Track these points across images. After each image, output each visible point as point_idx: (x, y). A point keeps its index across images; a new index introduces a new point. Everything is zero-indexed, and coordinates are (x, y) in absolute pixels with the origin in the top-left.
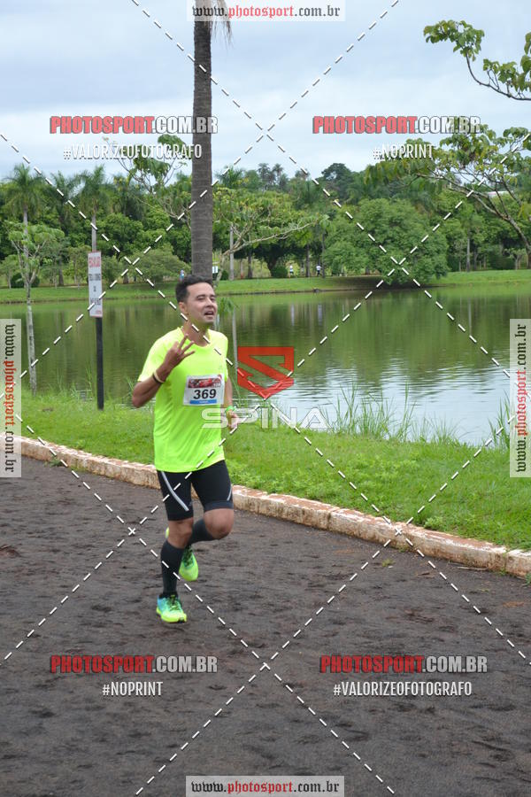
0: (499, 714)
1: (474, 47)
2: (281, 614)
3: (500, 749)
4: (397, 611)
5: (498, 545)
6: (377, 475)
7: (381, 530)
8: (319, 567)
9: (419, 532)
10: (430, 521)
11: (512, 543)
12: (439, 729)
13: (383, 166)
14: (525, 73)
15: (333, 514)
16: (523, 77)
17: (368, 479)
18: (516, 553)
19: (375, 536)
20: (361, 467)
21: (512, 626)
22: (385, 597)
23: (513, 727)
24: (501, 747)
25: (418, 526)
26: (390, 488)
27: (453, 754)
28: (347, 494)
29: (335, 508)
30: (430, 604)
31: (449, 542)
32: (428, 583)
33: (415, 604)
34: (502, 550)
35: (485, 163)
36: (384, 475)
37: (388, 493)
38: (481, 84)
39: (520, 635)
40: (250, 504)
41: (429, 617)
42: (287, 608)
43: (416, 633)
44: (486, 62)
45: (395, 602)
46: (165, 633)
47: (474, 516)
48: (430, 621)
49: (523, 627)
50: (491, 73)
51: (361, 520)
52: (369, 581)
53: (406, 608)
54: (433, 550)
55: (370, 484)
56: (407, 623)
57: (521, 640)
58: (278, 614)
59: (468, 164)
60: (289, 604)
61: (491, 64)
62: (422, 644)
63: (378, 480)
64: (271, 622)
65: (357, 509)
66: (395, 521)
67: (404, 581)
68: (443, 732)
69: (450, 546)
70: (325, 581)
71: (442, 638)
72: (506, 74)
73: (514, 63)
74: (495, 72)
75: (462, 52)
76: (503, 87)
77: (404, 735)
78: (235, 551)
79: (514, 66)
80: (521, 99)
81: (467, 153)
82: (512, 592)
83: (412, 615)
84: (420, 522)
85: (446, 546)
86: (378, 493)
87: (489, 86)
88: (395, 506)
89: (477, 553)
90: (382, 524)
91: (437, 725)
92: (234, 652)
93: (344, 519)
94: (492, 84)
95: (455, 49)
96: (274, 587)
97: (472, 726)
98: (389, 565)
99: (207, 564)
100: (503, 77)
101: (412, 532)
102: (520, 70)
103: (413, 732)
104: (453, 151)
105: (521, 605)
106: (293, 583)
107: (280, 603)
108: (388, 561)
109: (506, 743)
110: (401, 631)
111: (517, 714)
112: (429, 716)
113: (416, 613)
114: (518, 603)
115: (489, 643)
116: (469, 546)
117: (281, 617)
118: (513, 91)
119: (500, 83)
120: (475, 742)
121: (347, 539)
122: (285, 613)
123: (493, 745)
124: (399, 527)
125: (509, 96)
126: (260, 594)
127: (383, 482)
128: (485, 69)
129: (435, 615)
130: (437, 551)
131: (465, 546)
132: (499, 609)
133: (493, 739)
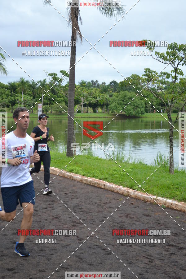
0: (151, 248)
1: (152, 48)
2: (88, 214)
3: (150, 259)
4: (123, 214)
5: (154, 195)
6: (119, 173)
7: (120, 190)
8: (100, 200)
9: (131, 191)
10: (134, 188)
11: (158, 195)
12: (133, 252)
13: (125, 82)
14: (167, 56)
15: (106, 184)
16: (167, 57)
17: (117, 174)
18: (159, 198)
19: (118, 191)
20: (115, 170)
21: (157, 220)
22: (120, 210)
23: (155, 252)
24: (151, 258)
25: (131, 189)
26: (123, 177)
27: (137, 260)
28: (111, 178)
29: (107, 182)
30: (133, 213)
31: (140, 194)
32: (133, 206)
33: (129, 212)
34: (155, 197)
35: (155, 82)
36: (122, 173)
37: (122, 179)
38: (154, 59)
39: (159, 223)
40: (82, 180)
41: (132, 217)
42: (90, 212)
43: (128, 222)
44: (156, 52)
45: (122, 212)
46: (53, 219)
47: (147, 186)
48: (133, 218)
49: (160, 221)
50: (157, 56)
51: (114, 186)
52: (116, 205)
53: (126, 213)
54: (135, 196)
55: (117, 175)
56: (126, 218)
57: (159, 225)
58: (87, 214)
59: (150, 82)
60: (91, 211)
61: (157, 53)
62: (130, 225)
63: (120, 174)
64: (85, 216)
65: (113, 183)
66: (124, 187)
67: (125, 205)
68: (134, 253)
69: (140, 195)
70: (102, 204)
71: (136, 223)
72: (162, 56)
73: (164, 53)
74: (159, 55)
75: (149, 49)
76: (161, 60)
77: (122, 253)
78: (76, 194)
79: (164, 54)
80: (166, 64)
81: (150, 79)
82: (158, 210)
83: (127, 216)
84: (131, 188)
85: (138, 195)
86: (119, 178)
87: (156, 59)
88: (124, 182)
89: (148, 198)
90: (120, 188)
91: (132, 251)
92: (73, 226)
93: (109, 186)
94: (157, 59)
95: (147, 48)
96: (87, 206)
97: (143, 251)
98: (121, 200)
99: (67, 198)
100: (161, 57)
101: (129, 191)
102: (166, 55)
103: (125, 252)
104: (145, 78)
105: (160, 214)
106: (92, 205)
107: (88, 211)
108: (121, 199)
109: (153, 257)
110: (124, 221)
111: (157, 248)
112: (130, 247)
113: (128, 215)
114: (159, 213)
115: (150, 225)
116: (145, 195)
117: (88, 215)
118: (163, 61)
119: (160, 58)
120: (144, 256)
121: (110, 192)
122: (89, 214)
123: (149, 257)
124: (125, 189)
125: (162, 62)
126: (82, 208)
127: (121, 175)
128: (156, 54)
129: (134, 216)
130: (136, 196)
131: (144, 195)
132: (153, 215)
133: (149, 256)
